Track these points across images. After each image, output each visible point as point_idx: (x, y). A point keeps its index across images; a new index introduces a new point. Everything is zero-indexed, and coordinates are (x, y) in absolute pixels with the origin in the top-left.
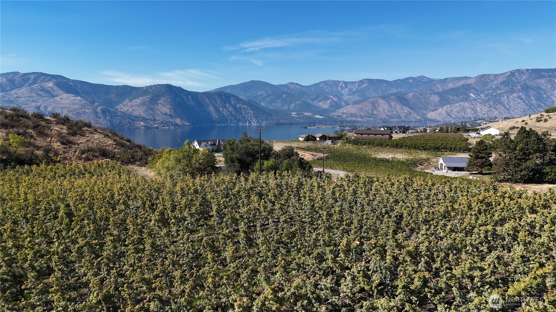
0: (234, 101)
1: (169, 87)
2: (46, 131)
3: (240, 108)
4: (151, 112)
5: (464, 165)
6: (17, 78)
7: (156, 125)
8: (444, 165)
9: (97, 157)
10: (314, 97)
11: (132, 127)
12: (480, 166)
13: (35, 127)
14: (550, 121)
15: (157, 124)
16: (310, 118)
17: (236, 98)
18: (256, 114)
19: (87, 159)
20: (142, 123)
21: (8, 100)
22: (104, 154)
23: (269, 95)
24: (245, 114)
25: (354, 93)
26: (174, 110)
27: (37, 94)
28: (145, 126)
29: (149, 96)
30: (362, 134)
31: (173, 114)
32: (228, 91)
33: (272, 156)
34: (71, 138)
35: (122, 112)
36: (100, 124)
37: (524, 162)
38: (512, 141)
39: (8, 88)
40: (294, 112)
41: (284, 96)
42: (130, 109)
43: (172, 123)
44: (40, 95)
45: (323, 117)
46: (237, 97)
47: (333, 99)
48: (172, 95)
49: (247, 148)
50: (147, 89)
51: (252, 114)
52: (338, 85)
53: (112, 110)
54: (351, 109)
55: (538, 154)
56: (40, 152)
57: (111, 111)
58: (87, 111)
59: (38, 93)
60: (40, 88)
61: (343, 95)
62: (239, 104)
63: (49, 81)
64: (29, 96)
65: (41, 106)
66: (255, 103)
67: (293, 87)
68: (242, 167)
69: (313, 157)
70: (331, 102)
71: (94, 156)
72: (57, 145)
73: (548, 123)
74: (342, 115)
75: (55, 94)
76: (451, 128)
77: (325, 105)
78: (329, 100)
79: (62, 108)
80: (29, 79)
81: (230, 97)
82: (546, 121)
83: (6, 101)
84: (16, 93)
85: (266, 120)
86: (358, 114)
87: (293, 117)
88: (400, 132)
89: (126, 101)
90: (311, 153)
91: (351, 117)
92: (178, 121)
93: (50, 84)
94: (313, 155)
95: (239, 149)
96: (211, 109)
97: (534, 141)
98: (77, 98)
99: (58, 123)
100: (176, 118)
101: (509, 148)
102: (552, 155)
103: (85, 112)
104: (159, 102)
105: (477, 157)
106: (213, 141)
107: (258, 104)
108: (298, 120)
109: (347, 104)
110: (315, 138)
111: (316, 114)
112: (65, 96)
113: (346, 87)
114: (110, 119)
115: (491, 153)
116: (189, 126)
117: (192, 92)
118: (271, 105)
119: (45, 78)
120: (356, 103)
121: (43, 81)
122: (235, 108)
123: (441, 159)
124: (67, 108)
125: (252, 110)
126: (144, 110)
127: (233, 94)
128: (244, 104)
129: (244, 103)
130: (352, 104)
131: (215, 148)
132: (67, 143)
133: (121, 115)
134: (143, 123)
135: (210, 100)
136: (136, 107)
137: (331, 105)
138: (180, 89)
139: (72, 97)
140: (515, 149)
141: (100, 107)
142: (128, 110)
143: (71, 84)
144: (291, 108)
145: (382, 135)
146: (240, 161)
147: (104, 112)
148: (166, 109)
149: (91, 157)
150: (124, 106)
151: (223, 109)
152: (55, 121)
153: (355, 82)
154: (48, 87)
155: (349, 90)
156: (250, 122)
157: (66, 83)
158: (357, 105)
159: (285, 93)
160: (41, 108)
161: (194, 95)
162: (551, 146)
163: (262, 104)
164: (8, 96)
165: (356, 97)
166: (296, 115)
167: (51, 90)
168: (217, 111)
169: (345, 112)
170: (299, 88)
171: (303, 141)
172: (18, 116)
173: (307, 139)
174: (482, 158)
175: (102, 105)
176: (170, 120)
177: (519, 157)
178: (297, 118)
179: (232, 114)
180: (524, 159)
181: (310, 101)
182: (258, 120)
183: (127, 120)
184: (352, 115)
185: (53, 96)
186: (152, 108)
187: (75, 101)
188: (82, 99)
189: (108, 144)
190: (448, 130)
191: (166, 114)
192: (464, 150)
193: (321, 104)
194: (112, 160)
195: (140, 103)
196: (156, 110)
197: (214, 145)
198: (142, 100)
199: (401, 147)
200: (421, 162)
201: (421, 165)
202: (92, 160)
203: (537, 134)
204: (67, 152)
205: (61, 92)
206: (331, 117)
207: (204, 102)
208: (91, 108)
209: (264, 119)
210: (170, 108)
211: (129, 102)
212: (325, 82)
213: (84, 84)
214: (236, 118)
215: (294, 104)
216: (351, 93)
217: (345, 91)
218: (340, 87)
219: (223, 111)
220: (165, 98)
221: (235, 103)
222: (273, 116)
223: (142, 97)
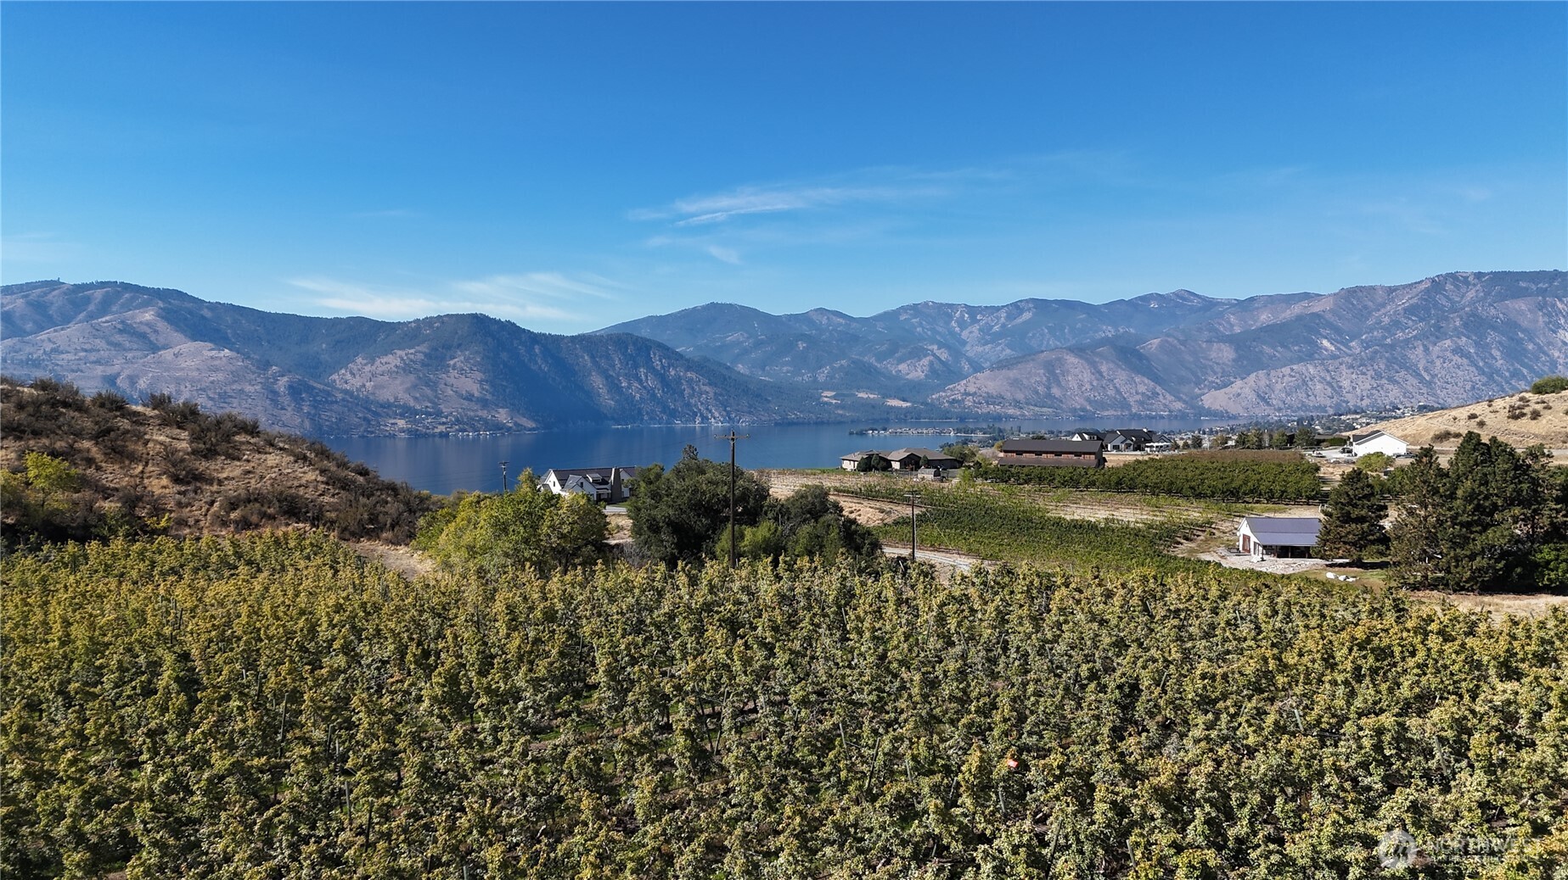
0: (661, 361)
1: (480, 323)
2: (131, 447)
3: (678, 380)
4: (428, 391)
5: (1310, 540)
6: (55, 298)
7: (442, 428)
8: (1253, 539)
9: (272, 518)
10: (884, 348)
11: (372, 432)
12: (1354, 544)
13: (99, 436)
14: (1547, 417)
15: (444, 423)
16: (873, 407)
17: (667, 351)
18: (721, 395)
19: (245, 524)
20: (401, 423)
21: (28, 359)
22: (293, 508)
23: (758, 344)
24: (692, 396)
25: (995, 338)
26: (493, 385)
27: (109, 343)
28: (409, 431)
29: (424, 348)
30: (1019, 453)
31: (489, 397)
32: (645, 333)
33: (766, 514)
34: (202, 465)
35: (346, 392)
36: (284, 425)
37: (1480, 533)
38: (1442, 474)
39: (29, 326)
40: (828, 390)
41: (801, 345)
42: (368, 384)
43: (486, 421)
44: (117, 345)
45: (909, 404)
46: (668, 349)
47: (938, 353)
48: (486, 344)
49: (695, 491)
50: (418, 327)
51: (711, 395)
52: (950, 317)
53: (319, 386)
54: (987, 383)
55: (1517, 511)
56: (113, 505)
57: (314, 388)
58: (249, 388)
59: (112, 339)
60: (120, 326)
61: (964, 343)
62: (675, 368)
63: (145, 305)
64: (87, 346)
65: (118, 374)
66: (720, 364)
67: (824, 321)
68: (680, 546)
69: (881, 516)
70: (931, 363)
71: (264, 515)
72: (159, 485)
73: (1543, 421)
74: (963, 400)
75: (162, 340)
76: (1271, 437)
77: (915, 371)
78: (925, 356)
79: (178, 381)
80: (88, 300)
81: (648, 349)
82: (1536, 415)
83: (22, 361)
84: (49, 340)
85: (750, 413)
86: (1008, 395)
87: (826, 403)
88: (1128, 446)
89: (359, 360)
90: (878, 505)
91: (988, 404)
92: (503, 416)
93: (148, 316)
94: (882, 511)
95: (675, 494)
96: (597, 382)
97: (1506, 472)
98: (222, 354)
99: (165, 423)
100: (497, 405)
101: (1436, 491)
102: (1558, 511)
103: (242, 391)
104: (452, 362)
105: (1347, 519)
106: (599, 471)
107: (728, 368)
108: (840, 412)
109: (977, 368)
110: (888, 463)
111: (890, 397)
112: (188, 346)
113: (974, 321)
114: (313, 412)
115: (1386, 508)
116: (534, 429)
117: (544, 335)
118: (764, 370)
119: (132, 299)
120: (1002, 365)
121: (127, 307)
122: (663, 378)
123: (1244, 522)
124: (192, 381)
125: (710, 384)
126: (409, 385)
127: (658, 339)
128: (689, 369)
129: (690, 365)
130: (992, 369)
131: (606, 491)
132: (188, 478)
133: (343, 400)
134: (403, 422)
135: (593, 357)
136: (386, 378)
137: (933, 372)
138: (510, 328)
139: (206, 350)
140: (1452, 496)
141: (285, 379)
142: (364, 386)
143: (207, 313)
144: (821, 378)
145: (1078, 454)
146: (676, 527)
147: (295, 391)
148: (471, 384)
149: (254, 519)
150: (353, 374)
151: (630, 384)
152: (157, 417)
153: (998, 309)
154: (141, 323)
155: (980, 330)
156: (704, 419)
157: (190, 313)
158: (1005, 372)
159: (803, 337)
160: (118, 381)
161: (549, 344)
162: (1552, 487)
163: (740, 368)
164: (28, 349)
165: (1003, 350)
166: (834, 397)
167: (148, 330)
168: (614, 387)
169: (972, 389)
170: (841, 324)
171: (853, 472)
172: (54, 404)
173: (866, 466)
174: (1361, 520)
175: (290, 372)
176: (480, 413)
177: (1465, 518)
178: (837, 406)
179: (654, 395)
180: (1477, 523)
181: (873, 360)
182: (728, 414)
183: (360, 415)
184: (990, 399)
185: (155, 348)
186: (430, 380)
187: (217, 362)
188: (234, 354)
189: (303, 481)
190: (1260, 440)
191: (469, 397)
192: (1308, 498)
193: (903, 367)
194: (313, 525)
195: (396, 366)
196: (442, 386)
197: (604, 482)
198: (402, 359)
199: (1131, 489)
200: (1189, 532)
201: (1187, 539)
202: (257, 526)
203: (1512, 454)
204: (189, 505)
205: (178, 336)
206: (932, 405)
207: (578, 364)
208: (259, 380)
209: (745, 409)
210: (481, 382)
211: (366, 365)
212: (915, 309)
213: (241, 315)
214: (665, 409)
215: (827, 369)
216: (988, 337)
217: (971, 332)
218: (957, 321)
219: (629, 387)
220: (467, 353)
221: (663, 367)
222: (769, 402)
223: (404, 349)
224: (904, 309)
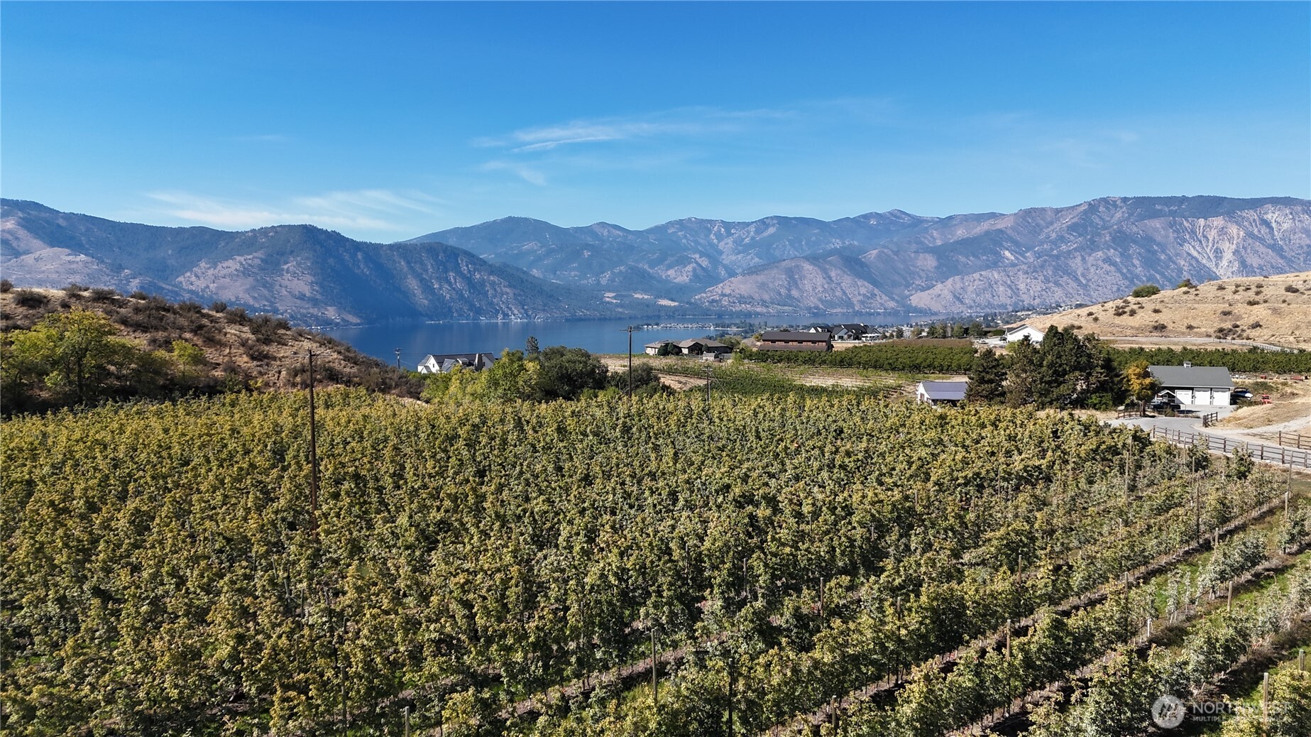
0: (467, 266)
1: (310, 234)
2: (218, 337)
3: (482, 283)
4: (266, 292)
5: (960, 396)
8: (926, 396)
10: (655, 256)
12: (986, 397)
13: (196, 330)
16: (648, 306)
17: (471, 257)
18: (520, 295)
19: (306, 385)
23: (550, 252)
24: (495, 296)
25: (746, 249)
26: (322, 286)
29: (260, 254)
30: (773, 341)
31: (319, 297)
32: (452, 242)
33: (609, 382)
34: (265, 349)
35: (192, 292)
37: (1057, 387)
38: (1035, 351)
40: (609, 291)
41: (586, 254)
42: (211, 286)
43: (317, 318)
45: (676, 304)
46: (473, 256)
47: (700, 261)
48: (315, 251)
50: (255, 236)
51: (511, 295)
52: (710, 231)
53: (168, 287)
54: (740, 286)
55: (1077, 373)
56: (220, 373)
57: (164, 289)
61: (721, 253)
62: (479, 273)
66: (518, 269)
67: (606, 233)
70: (694, 269)
71: (315, 379)
72: (243, 361)
73: (1137, 317)
74: (720, 300)
75: (23, 246)
77: (680, 276)
78: (689, 263)
79: (40, 282)
81: (456, 256)
82: (1133, 313)
85: (544, 310)
86: (756, 296)
87: (608, 302)
88: (849, 337)
89: (203, 264)
90: (677, 378)
91: (740, 303)
92: (331, 313)
93: (9, 225)
94: (680, 382)
96: (413, 284)
97: (1071, 350)
98: (78, 258)
100: (327, 305)
101: (1031, 362)
102: (1101, 374)
104: (285, 267)
105: (982, 381)
106: (466, 356)
107: (524, 272)
108: (620, 310)
109: (732, 274)
110: (680, 349)
111: (660, 297)
112: (47, 252)
113: (729, 234)
115: (1005, 374)
116: (359, 324)
117: (366, 243)
118: (555, 274)
120: (752, 271)
122: (469, 281)
123: (921, 385)
124: (53, 283)
125: (510, 286)
126: (248, 286)
127: (464, 247)
128: (491, 273)
129: (493, 270)
130: (743, 274)
132: (259, 357)
135: (408, 263)
136: (228, 280)
137: (696, 277)
138: (336, 238)
139: (64, 255)
140: (1041, 365)
141: (137, 281)
142: (208, 287)
143: (61, 222)
144: (604, 281)
145: (814, 342)
148: (303, 285)
150: (197, 276)
151: (441, 285)
153: (748, 224)
155: (734, 242)
156: (506, 315)
157: (47, 222)
158: (754, 276)
159: (588, 246)
161: (371, 251)
162: (1099, 359)
163: (535, 272)
165: (752, 258)
166: (615, 298)
167: (10, 237)
168: (427, 288)
169: (727, 291)
170: (620, 236)
171: (654, 357)
173: (665, 351)
174: (991, 381)
175: (140, 274)
176: (311, 311)
177: (1047, 379)
178: (617, 305)
179: (462, 296)
180: (1056, 381)
181: (646, 267)
182: (526, 311)
184: (742, 299)
185: (17, 254)
186: (267, 282)
187: (74, 266)
188: (90, 259)
189: (331, 359)
190: (945, 332)
191: (302, 297)
192: (965, 370)
193: (671, 272)
195: (236, 270)
196: (277, 287)
197: (470, 364)
198: (241, 264)
199: (850, 365)
200: (886, 392)
203: (1076, 339)
204: (266, 373)
205: (36, 243)
206: (695, 304)
207: (395, 269)
208: (113, 282)
209: (540, 307)
210: (312, 283)
211: (209, 268)
212: (681, 223)
213: (93, 224)
214: (472, 307)
215: (608, 275)
216: (741, 247)
217: (727, 244)
218: (715, 234)
219: (440, 289)
220: (299, 259)
221: (469, 271)
222: (560, 301)
223: (242, 255)
224: (671, 224)
